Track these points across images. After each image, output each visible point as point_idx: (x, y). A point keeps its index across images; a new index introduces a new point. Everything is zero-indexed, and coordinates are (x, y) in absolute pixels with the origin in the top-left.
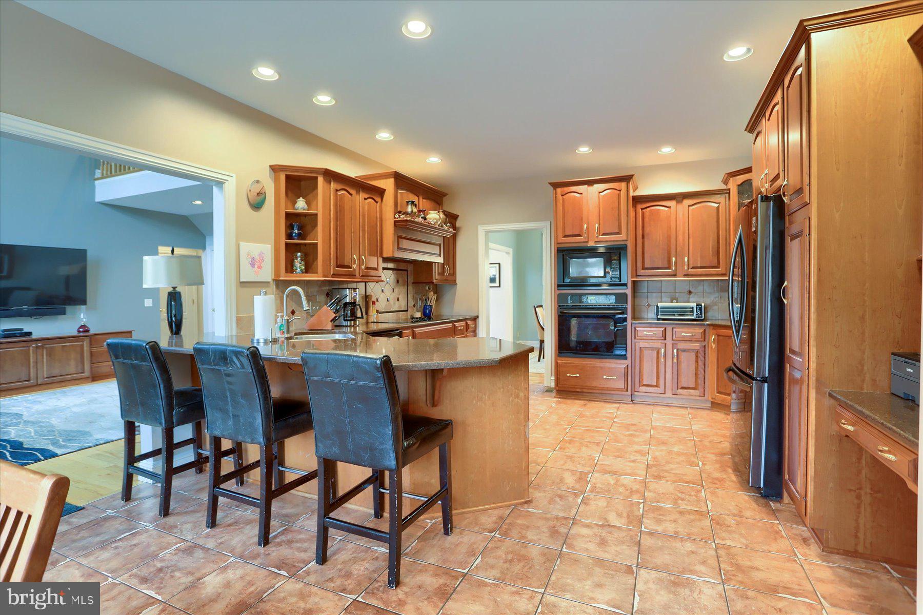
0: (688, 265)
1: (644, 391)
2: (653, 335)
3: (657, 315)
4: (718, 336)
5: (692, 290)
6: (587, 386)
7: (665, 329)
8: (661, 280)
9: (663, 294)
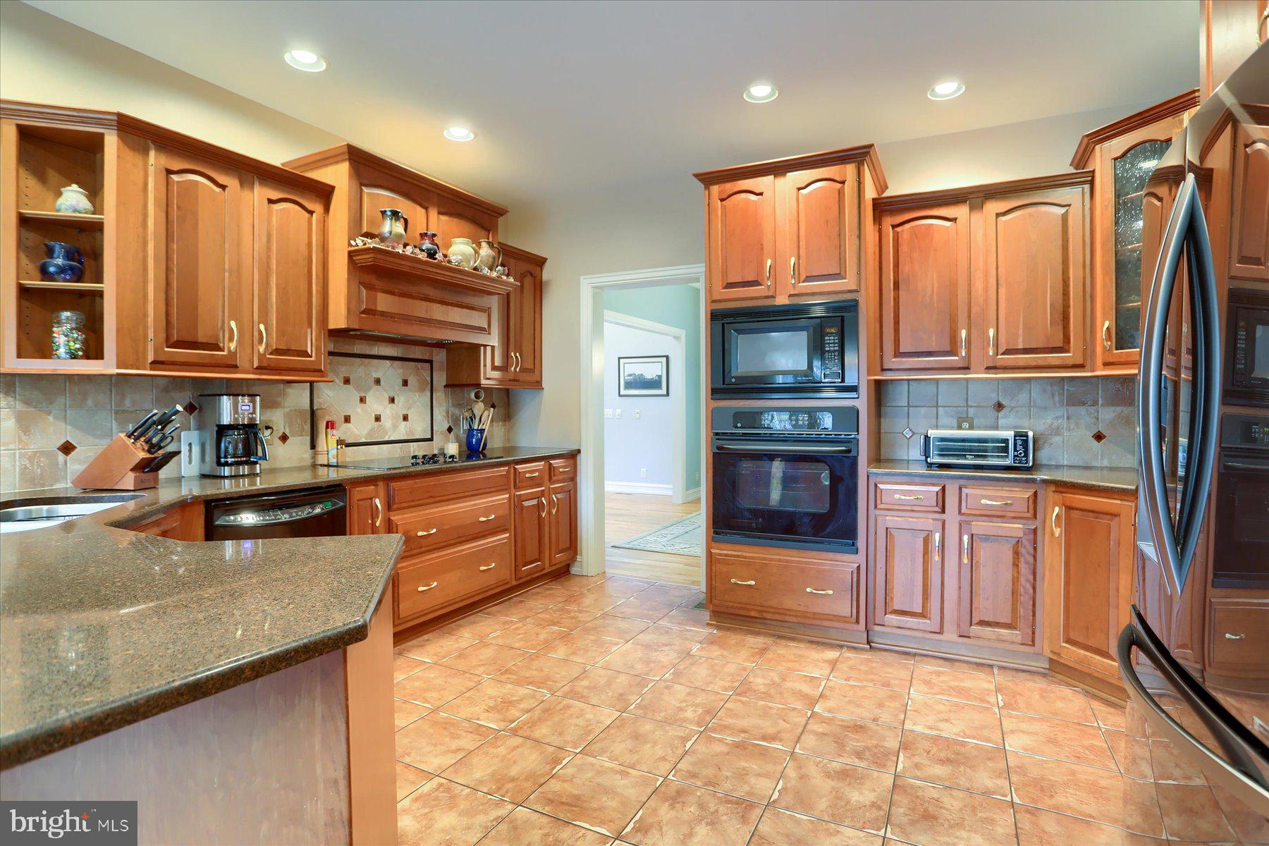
0: (997, 346)
1: (896, 624)
2: (916, 502)
3: (927, 455)
4: (1069, 508)
5: (1004, 403)
6: (772, 607)
7: (944, 489)
8: (937, 380)
9: (940, 410)
